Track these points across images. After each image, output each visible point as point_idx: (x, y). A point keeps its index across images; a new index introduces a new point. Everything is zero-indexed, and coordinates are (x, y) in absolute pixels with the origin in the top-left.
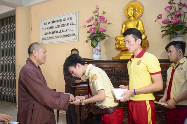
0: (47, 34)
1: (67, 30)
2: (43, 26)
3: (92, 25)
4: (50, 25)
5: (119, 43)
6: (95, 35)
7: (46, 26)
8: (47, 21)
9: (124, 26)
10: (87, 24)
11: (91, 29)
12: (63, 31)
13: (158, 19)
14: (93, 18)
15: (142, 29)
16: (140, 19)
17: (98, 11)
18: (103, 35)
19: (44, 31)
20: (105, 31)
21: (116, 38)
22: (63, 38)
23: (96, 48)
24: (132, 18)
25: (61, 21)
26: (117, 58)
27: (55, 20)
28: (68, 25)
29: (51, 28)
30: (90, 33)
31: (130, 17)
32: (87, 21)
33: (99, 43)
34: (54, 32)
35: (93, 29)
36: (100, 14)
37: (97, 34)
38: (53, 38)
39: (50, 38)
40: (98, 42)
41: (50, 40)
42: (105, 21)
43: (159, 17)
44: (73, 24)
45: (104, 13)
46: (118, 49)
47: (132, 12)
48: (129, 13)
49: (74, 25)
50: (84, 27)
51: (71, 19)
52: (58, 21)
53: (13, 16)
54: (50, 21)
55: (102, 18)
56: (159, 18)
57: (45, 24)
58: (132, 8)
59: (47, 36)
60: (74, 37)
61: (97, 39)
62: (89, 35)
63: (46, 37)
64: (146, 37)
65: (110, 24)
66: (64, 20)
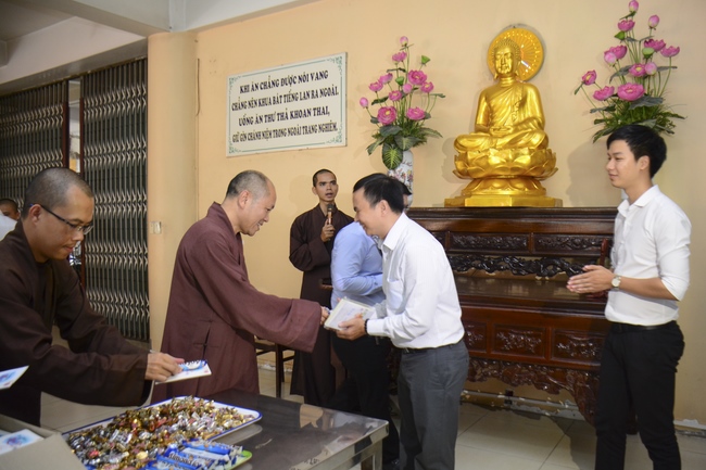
0: (248, 121)
1: (312, 112)
2: (236, 96)
3: (385, 99)
4: (259, 95)
5: (463, 158)
6: (394, 130)
7: (247, 97)
8: (249, 81)
9: (484, 105)
10: (372, 96)
11: (383, 110)
12: (297, 114)
13: (584, 86)
14: (391, 75)
15: (538, 114)
16: (531, 82)
17: (405, 54)
18: (421, 129)
19: (239, 111)
20: (426, 116)
21: (456, 142)
22: (297, 137)
23: (398, 169)
24: (510, 80)
25: (292, 81)
26: (458, 203)
27: (272, 79)
28: (314, 95)
29: (263, 103)
30: (381, 125)
31: (501, 76)
32: (371, 87)
33: (405, 154)
34: (270, 118)
35: (388, 113)
36: (412, 64)
37: (401, 126)
38: (266, 135)
39: (258, 136)
40: (402, 151)
41: (257, 141)
42: (427, 86)
43: (588, 78)
44: (331, 92)
45: (425, 61)
46: (463, 174)
47: (509, 62)
48: (498, 64)
49: (332, 97)
50: (361, 104)
51: (323, 75)
52: (284, 82)
53: (138, 61)
54: (259, 79)
55: (418, 78)
56: (586, 82)
57: (244, 90)
58: (507, 50)
59: (248, 129)
60: (333, 134)
61: (399, 144)
62: (376, 128)
63: (247, 132)
64: (546, 138)
65: (442, 96)
66: (303, 79)
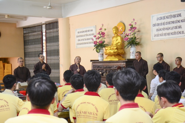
1: (90, 39)
19: (78, 38)
22: (88, 44)
24: (116, 35)
28: (91, 35)
29: (82, 36)
34: (83, 40)
41: (81, 45)
47: (115, 32)
51: (92, 30)
54: (81, 30)
55: (103, 34)
57: (78, 33)
63: (79, 43)
66: (89, 31)
